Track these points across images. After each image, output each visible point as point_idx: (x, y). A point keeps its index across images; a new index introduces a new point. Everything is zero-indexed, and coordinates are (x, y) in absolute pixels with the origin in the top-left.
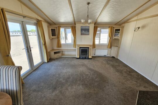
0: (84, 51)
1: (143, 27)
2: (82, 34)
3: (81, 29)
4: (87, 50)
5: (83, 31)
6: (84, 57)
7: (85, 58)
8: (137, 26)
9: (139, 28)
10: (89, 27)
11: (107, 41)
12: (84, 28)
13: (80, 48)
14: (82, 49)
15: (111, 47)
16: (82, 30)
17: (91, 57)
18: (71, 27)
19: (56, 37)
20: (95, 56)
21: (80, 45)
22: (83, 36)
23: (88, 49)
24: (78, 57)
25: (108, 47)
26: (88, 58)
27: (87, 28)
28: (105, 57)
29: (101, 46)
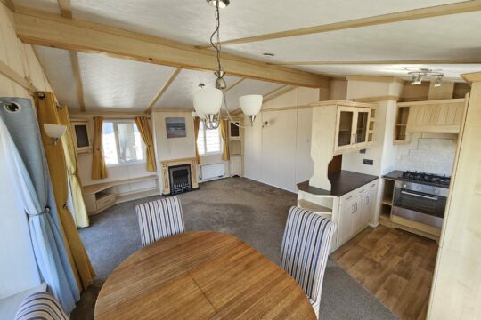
0: (180, 175)
1: (272, 122)
2: (169, 136)
3: (167, 124)
4: (186, 170)
5: (173, 129)
6: (182, 187)
7: (186, 191)
8: (265, 120)
9: (267, 123)
10: (183, 119)
11: (218, 145)
12: (174, 122)
13: (170, 168)
14: (174, 169)
15: (229, 159)
16: (169, 126)
17: (197, 186)
18: (136, 119)
19: (90, 147)
20: (201, 181)
21: (168, 162)
22: (173, 140)
23: (188, 168)
24: (168, 191)
25: (223, 159)
26: (192, 190)
27: (181, 122)
28: (221, 179)
29: (210, 157)
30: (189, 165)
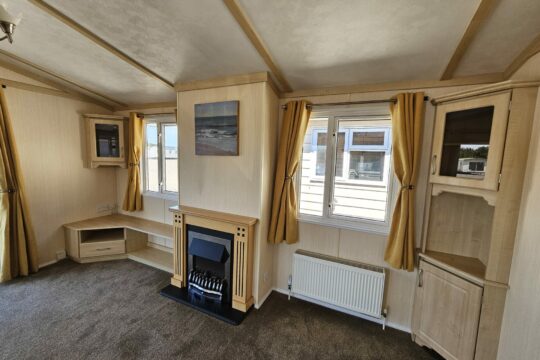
2: (200, 150)
3: (197, 119)
5: (208, 132)
10: (238, 103)
12: (210, 114)
13: (189, 227)
14: (198, 235)
16: (200, 124)
19: (121, 158)
21: (184, 212)
24: (180, 281)
27: (226, 113)
30: (230, 237)
